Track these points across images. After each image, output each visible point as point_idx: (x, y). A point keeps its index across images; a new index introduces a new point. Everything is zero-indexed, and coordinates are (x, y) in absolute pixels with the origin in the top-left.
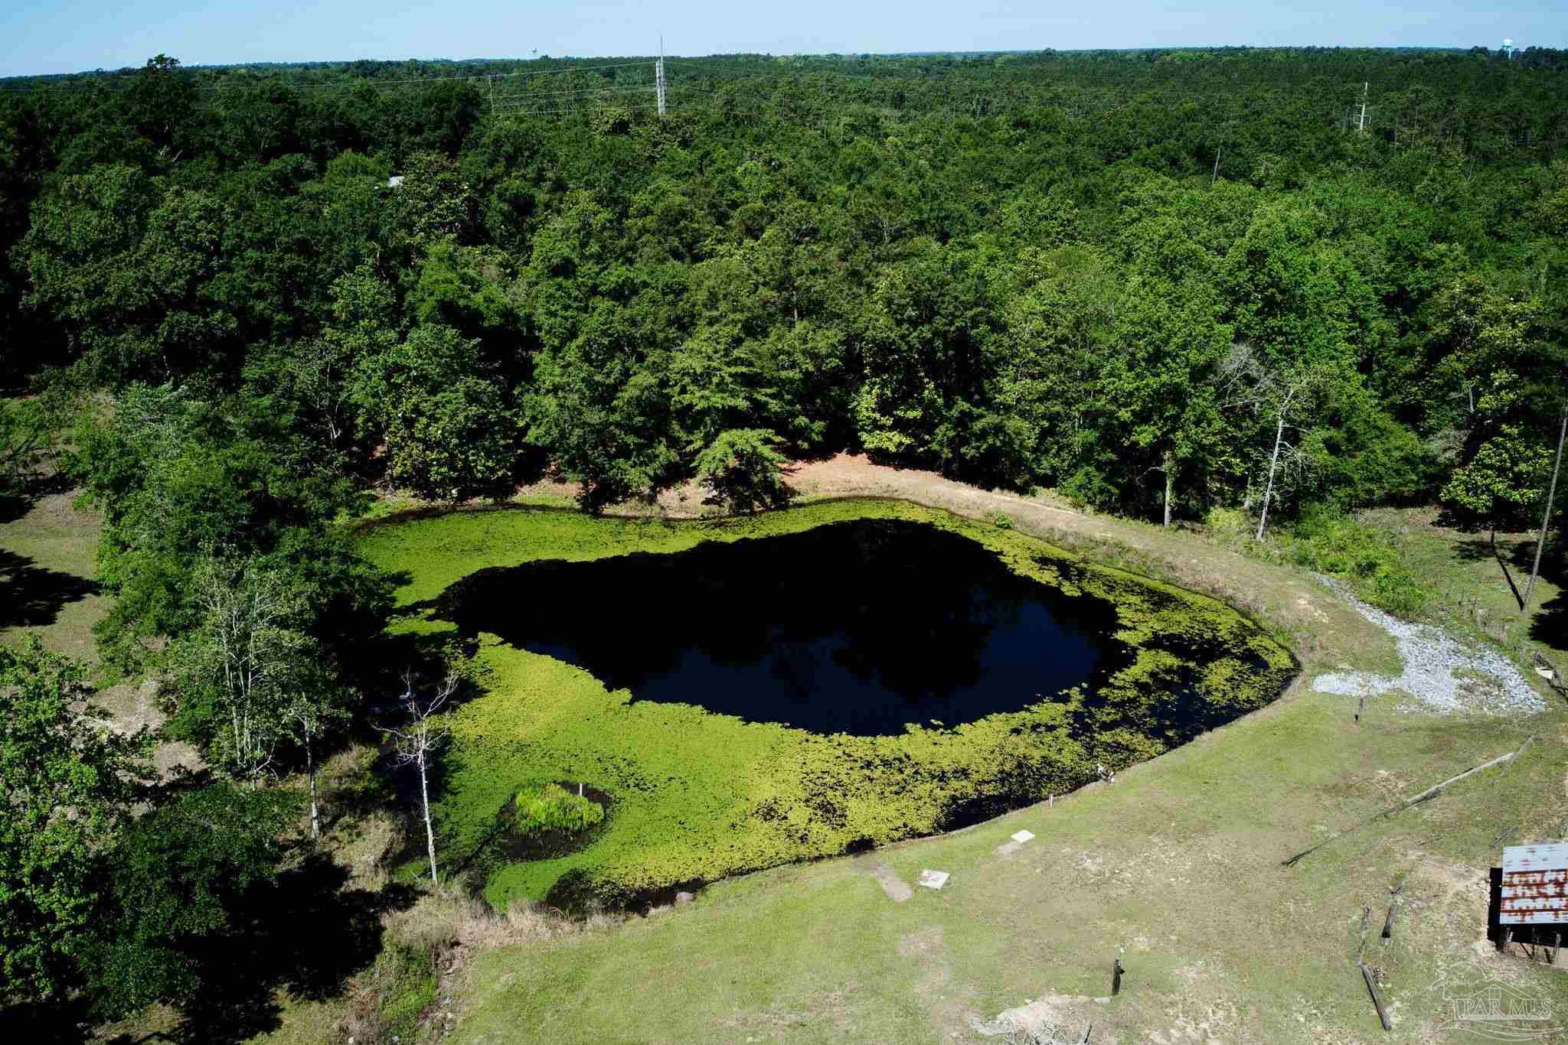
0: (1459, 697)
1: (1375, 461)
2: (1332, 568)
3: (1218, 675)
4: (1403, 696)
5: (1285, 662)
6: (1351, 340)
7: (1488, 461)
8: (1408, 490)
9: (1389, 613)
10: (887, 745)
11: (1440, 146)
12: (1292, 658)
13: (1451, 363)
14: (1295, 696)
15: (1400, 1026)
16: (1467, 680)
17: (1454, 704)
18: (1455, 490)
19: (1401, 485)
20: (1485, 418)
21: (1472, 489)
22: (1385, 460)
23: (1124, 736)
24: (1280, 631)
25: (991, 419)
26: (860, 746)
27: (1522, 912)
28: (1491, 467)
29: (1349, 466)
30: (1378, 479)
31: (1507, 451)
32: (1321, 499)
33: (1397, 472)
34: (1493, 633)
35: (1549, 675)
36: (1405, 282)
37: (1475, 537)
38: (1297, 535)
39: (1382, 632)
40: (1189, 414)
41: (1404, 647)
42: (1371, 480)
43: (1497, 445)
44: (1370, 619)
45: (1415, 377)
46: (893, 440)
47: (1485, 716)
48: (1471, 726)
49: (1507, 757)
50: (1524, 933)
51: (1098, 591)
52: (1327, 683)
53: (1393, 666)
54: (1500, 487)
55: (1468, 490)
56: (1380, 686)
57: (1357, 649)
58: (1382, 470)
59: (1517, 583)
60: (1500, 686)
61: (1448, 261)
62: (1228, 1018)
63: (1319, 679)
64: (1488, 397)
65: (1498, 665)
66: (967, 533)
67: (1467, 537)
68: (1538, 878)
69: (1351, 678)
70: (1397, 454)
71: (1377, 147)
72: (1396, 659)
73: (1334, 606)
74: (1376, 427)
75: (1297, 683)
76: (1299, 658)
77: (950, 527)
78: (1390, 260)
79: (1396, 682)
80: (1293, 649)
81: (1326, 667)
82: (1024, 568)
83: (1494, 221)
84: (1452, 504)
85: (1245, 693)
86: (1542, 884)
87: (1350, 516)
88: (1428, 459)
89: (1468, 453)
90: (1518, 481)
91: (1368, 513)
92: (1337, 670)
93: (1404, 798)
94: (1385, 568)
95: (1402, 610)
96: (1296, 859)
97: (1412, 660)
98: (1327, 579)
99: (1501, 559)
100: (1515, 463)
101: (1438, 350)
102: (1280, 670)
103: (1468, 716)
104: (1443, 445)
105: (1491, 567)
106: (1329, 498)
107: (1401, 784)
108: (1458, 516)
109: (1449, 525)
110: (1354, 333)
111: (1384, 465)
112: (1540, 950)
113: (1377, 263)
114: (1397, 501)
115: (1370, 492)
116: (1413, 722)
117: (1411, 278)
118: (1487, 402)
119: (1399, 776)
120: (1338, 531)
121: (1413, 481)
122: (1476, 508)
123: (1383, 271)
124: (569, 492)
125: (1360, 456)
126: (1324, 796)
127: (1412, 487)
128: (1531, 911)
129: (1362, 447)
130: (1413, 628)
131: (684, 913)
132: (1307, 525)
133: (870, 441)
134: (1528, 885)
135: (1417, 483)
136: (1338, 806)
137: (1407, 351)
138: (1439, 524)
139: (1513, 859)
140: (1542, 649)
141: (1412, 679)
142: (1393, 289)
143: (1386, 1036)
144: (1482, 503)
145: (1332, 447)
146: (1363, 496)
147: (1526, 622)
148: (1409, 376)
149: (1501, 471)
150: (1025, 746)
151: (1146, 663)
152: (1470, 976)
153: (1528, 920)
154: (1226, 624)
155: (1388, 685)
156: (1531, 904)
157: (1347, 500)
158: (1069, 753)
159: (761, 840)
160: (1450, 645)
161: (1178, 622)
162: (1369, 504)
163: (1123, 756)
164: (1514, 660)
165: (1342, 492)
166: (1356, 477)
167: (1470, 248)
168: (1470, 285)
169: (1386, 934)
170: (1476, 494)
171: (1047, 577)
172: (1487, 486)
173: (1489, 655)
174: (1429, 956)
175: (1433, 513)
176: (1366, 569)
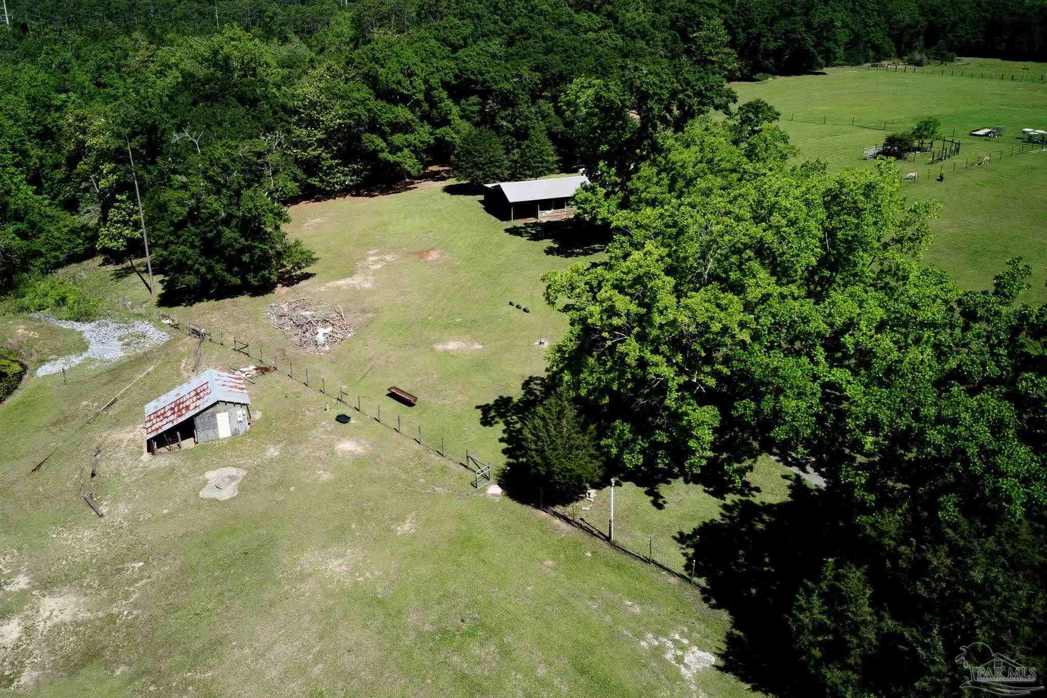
0: (122, 350)
1: (53, 236)
2: (41, 308)
4: (90, 360)
5: (17, 368)
6: (17, 165)
7: (115, 219)
8: (80, 250)
9: (77, 321)
11: (60, 31)
12: (22, 365)
13: (82, 167)
14: (27, 384)
15: (108, 512)
16: (126, 340)
17: (121, 354)
18: (104, 242)
19: (74, 248)
20: (105, 193)
21: (113, 238)
22: (58, 235)
24: (10, 353)
27: (157, 429)
28: (117, 222)
29: (37, 244)
30: (59, 248)
31: (124, 210)
32: (27, 270)
33: (69, 240)
34: (135, 311)
35: (168, 321)
36: (47, 122)
37: (124, 266)
38: (17, 297)
41: (87, 335)
42: (54, 250)
43: (118, 208)
44: (65, 327)
45: (67, 180)
47: (137, 354)
48: (131, 361)
49: (151, 369)
50: (162, 440)
52: (44, 371)
53: (82, 347)
54: (127, 232)
55: (111, 239)
56: (76, 360)
57: (59, 345)
58: (59, 242)
59: (148, 282)
60: (145, 337)
61: (69, 104)
62: (13, 557)
63: (39, 370)
64: (103, 181)
65: (141, 326)
67: (119, 267)
68: (162, 411)
69: (58, 362)
70: (66, 230)
71: (14, 36)
72: (84, 343)
73: (42, 327)
74: (49, 216)
75: (26, 377)
76: (25, 363)
78: (33, 109)
79: (85, 355)
80: (20, 360)
81: (42, 362)
83: (97, 75)
84: (105, 251)
86: (165, 413)
87: (49, 276)
88: (84, 228)
89: (104, 219)
90: (136, 226)
91: (61, 271)
92: (49, 361)
93: (98, 410)
94: (71, 298)
95: (84, 316)
96: (40, 466)
97: (93, 341)
98: (37, 315)
99: (139, 273)
100: (130, 216)
101: (73, 161)
102: (15, 374)
103: (128, 357)
104: (89, 216)
105: (134, 278)
106: (31, 268)
107: (96, 404)
108: (113, 256)
109: (109, 263)
110: (17, 159)
111: (59, 238)
112: (175, 445)
113: (23, 112)
114: (75, 258)
115: (56, 257)
116: (99, 371)
117: (49, 120)
118: (103, 183)
119: (93, 401)
120: (43, 286)
121: (80, 244)
122: (118, 248)
123: (29, 117)
125: (43, 236)
126: (51, 428)
127: (82, 247)
128: (160, 427)
129: (41, 231)
130: (93, 324)
132: (22, 289)
134: (158, 417)
135: (83, 244)
136: (61, 430)
137: (57, 166)
138: (103, 264)
140: (164, 310)
141: (95, 349)
142: (40, 128)
143: (102, 520)
144: (120, 244)
145: (22, 235)
146: (53, 261)
147: (155, 299)
148: (61, 181)
149: (125, 223)
152: (142, 472)
153: (160, 431)
155: (81, 358)
156: (160, 424)
157: (43, 266)
160: (116, 325)
162: (59, 265)
164: (150, 321)
165: (39, 262)
166: (43, 250)
167: (83, 94)
168: (77, 116)
169: (93, 475)
170: (116, 240)
172: (120, 233)
173: (137, 323)
174: (118, 474)
175: (99, 259)
176: (62, 301)
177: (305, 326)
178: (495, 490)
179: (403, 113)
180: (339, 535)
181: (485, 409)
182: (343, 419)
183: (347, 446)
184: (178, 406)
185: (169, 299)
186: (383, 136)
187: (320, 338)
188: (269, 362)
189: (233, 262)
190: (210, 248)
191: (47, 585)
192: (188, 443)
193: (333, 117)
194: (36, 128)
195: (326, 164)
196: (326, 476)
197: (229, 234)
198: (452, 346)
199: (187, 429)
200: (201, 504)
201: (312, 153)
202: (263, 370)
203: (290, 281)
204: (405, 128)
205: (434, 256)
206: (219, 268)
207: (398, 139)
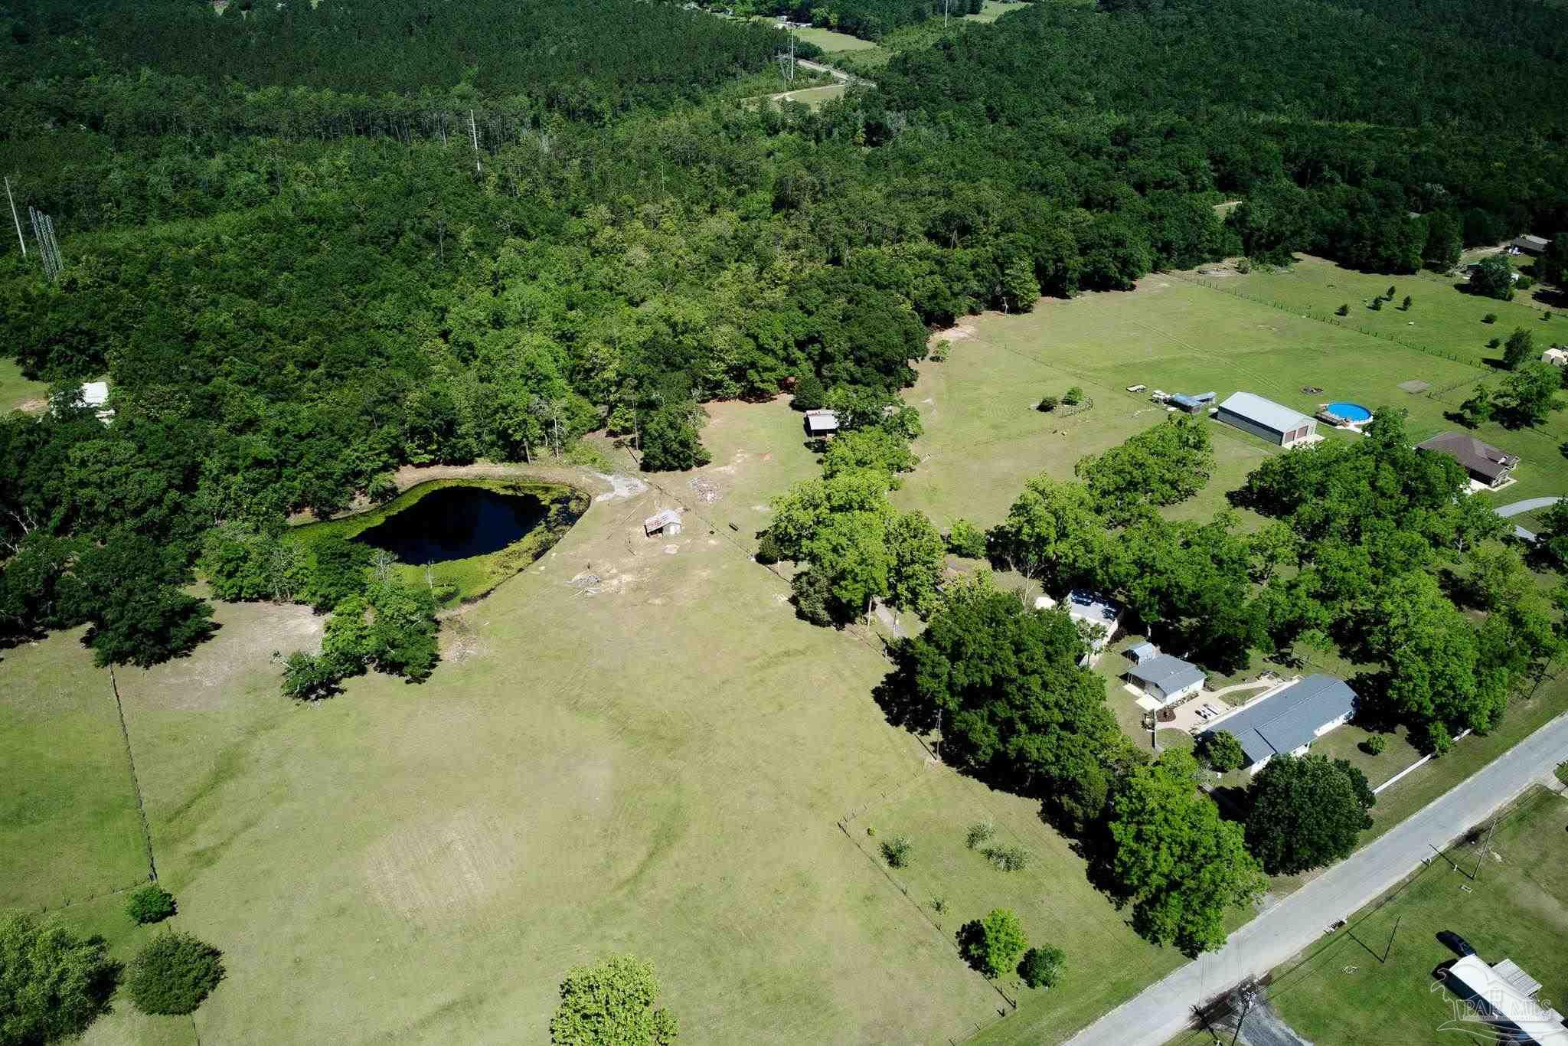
0: (629, 492)
1: (583, 419)
2: (584, 463)
3: (573, 505)
4: (617, 496)
5: (586, 496)
7: (616, 415)
8: (595, 426)
9: (605, 473)
10: (507, 550)
12: (588, 495)
14: (593, 505)
15: (637, 554)
16: (629, 487)
17: (629, 494)
18: (609, 425)
19: (592, 425)
21: (615, 425)
22: (587, 418)
23: (560, 528)
24: (581, 488)
25: (462, 443)
26: (501, 552)
30: (585, 425)
31: (622, 411)
32: (572, 438)
33: (590, 421)
34: (631, 471)
35: (647, 480)
37: (618, 439)
38: (570, 454)
39: (605, 481)
40: (529, 426)
41: (612, 482)
42: (583, 426)
43: (618, 410)
44: (601, 476)
46: (426, 458)
47: (635, 495)
48: (633, 499)
49: (642, 504)
50: (652, 533)
51: (529, 492)
52: (599, 499)
53: (611, 489)
54: (622, 423)
55: (612, 424)
56: (611, 495)
57: (602, 486)
58: (585, 421)
59: (632, 452)
60: (637, 487)
63: (596, 499)
65: (636, 482)
66: (473, 485)
67: (615, 439)
69: (604, 496)
70: (589, 416)
72: (612, 486)
73: (590, 475)
74: (579, 407)
75: (592, 501)
77: (466, 485)
79: (614, 494)
80: (586, 491)
81: (596, 494)
82: (502, 492)
84: (609, 429)
85: (581, 508)
86: (653, 524)
87: (581, 440)
88: (599, 416)
89: (610, 414)
90: (627, 420)
91: (585, 437)
92: (600, 494)
93: (624, 519)
94: (598, 458)
95: (608, 472)
96: (609, 537)
97: (616, 486)
98: (583, 467)
99: (627, 445)
100: (623, 415)
102: (586, 499)
103: (632, 496)
104: (603, 410)
105: (624, 448)
106: (574, 436)
107: (624, 515)
108: (611, 433)
109: (610, 436)
112: (656, 535)
114: (592, 430)
115: (584, 430)
116: (621, 501)
118: (611, 397)
119: (621, 515)
120: (579, 448)
121: (595, 424)
122: (616, 430)
124: (307, 515)
125: (577, 419)
129: (577, 415)
130: (612, 476)
131: (493, 595)
132: (571, 450)
133: (416, 460)
134: (651, 525)
135: (597, 424)
138: (606, 436)
139: (647, 522)
140: (645, 474)
141: (616, 491)
143: (635, 556)
144: (617, 428)
145: (569, 418)
146: (582, 432)
147: (638, 465)
149: (620, 418)
150: (539, 538)
151: (554, 508)
152: (645, 543)
153: (651, 530)
154: (567, 491)
157: (578, 435)
158: (551, 536)
159: (497, 578)
160: (623, 478)
161: (555, 494)
162: (585, 434)
163: (564, 532)
164: (639, 479)
165: (576, 433)
166: (579, 426)
169: (630, 542)
171: (510, 492)
172: (618, 422)
173: (633, 479)
174: (638, 542)
175: (604, 433)
176: (594, 460)
177: (703, 491)
178: (754, 560)
179: (769, 361)
180: (706, 566)
181: (758, 534)
182: (712, 533)
183: (712, 542)
184: (657, 522)
185: (646, 467)
186: (758, 372)
187: (708, 498)
188: (689, 507)
189: (675, 456)
190: (666, 450)
191: (624, 572)
192: (660, 535)
193: (733, 358)
194: (558, 332)
195: (725, 383)
196: (704, 550)
197: (675, 446)
198: (758, 508)
199: (660, 530)
200: (666, 554)
201: (719, 377)
202: (686, 510)
203: (701, 463)
204: (773, 369)
205: (767, 458)
206: (670, 459)
207: (766, 375)
